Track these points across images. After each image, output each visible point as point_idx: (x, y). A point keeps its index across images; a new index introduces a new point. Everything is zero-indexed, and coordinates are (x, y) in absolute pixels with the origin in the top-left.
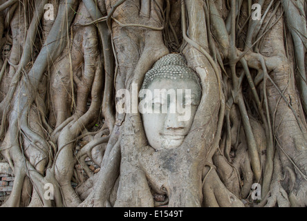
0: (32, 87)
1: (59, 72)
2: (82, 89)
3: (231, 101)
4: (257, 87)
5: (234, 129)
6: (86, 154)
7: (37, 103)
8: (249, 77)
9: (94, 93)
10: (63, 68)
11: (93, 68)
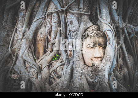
1: (41, 33)
3: (119, 46)
5: (121, 59)
6: (54, 70)
10: (43, 31)
11: (57, 31)
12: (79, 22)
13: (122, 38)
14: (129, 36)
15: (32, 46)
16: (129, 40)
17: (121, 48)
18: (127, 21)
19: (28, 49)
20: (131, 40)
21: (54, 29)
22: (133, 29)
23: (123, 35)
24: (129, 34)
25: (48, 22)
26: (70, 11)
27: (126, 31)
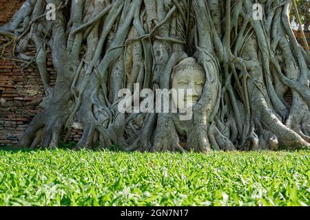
1: (117, 68)
3: (224, 89)
5: (226, 106)
8: (236, 75)
11: (139, 66)
12: (169, 54)
16: (238, 80)
17: (227, 91)
19: (99, 89)
20: (240, 80)
22: (244, 64)
23: (229, 73)
24: (238, 71)
26: (157, 37)
27: (233, 66)
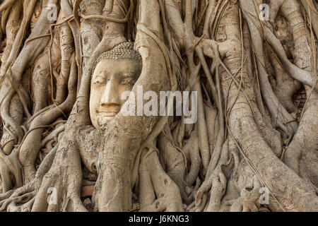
0: (14, 78)
1: (39, 67)
2: (60, 82)
4: (213, 76)
6: (53, 139)
7: (19, 93)
8: (205, 67)
9: (69, 86)
10: (42, 63)
11: (68, 62)
13: (195, 71)
14: (209, 66)
15: (21, 91)
18: (205, 32)
21: (63, 58)
22: (215, 47)
23: (196, 65)
24: (209, 60)
25: (53, 45)
